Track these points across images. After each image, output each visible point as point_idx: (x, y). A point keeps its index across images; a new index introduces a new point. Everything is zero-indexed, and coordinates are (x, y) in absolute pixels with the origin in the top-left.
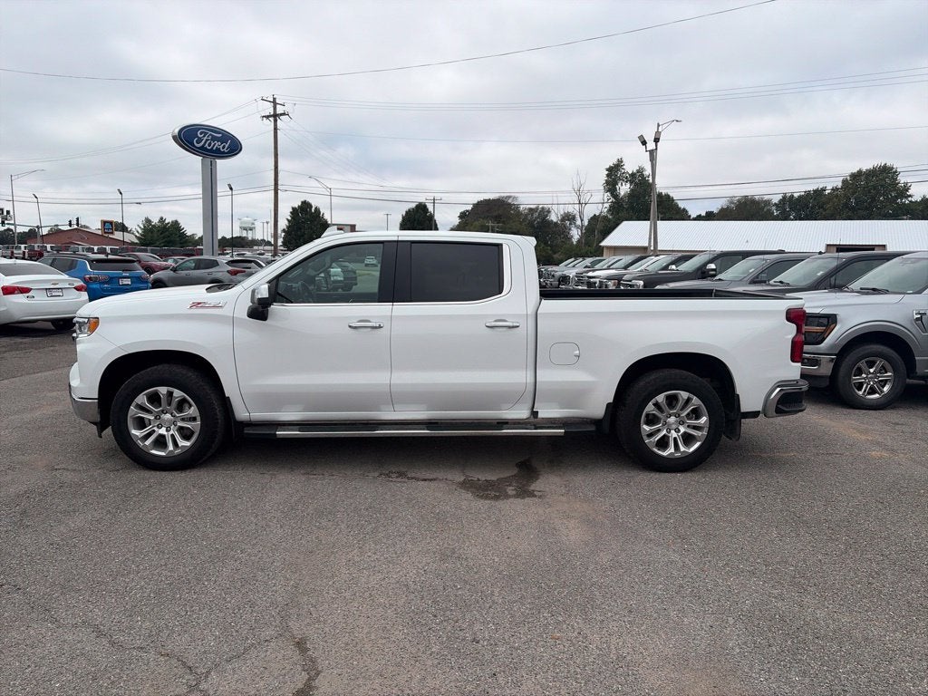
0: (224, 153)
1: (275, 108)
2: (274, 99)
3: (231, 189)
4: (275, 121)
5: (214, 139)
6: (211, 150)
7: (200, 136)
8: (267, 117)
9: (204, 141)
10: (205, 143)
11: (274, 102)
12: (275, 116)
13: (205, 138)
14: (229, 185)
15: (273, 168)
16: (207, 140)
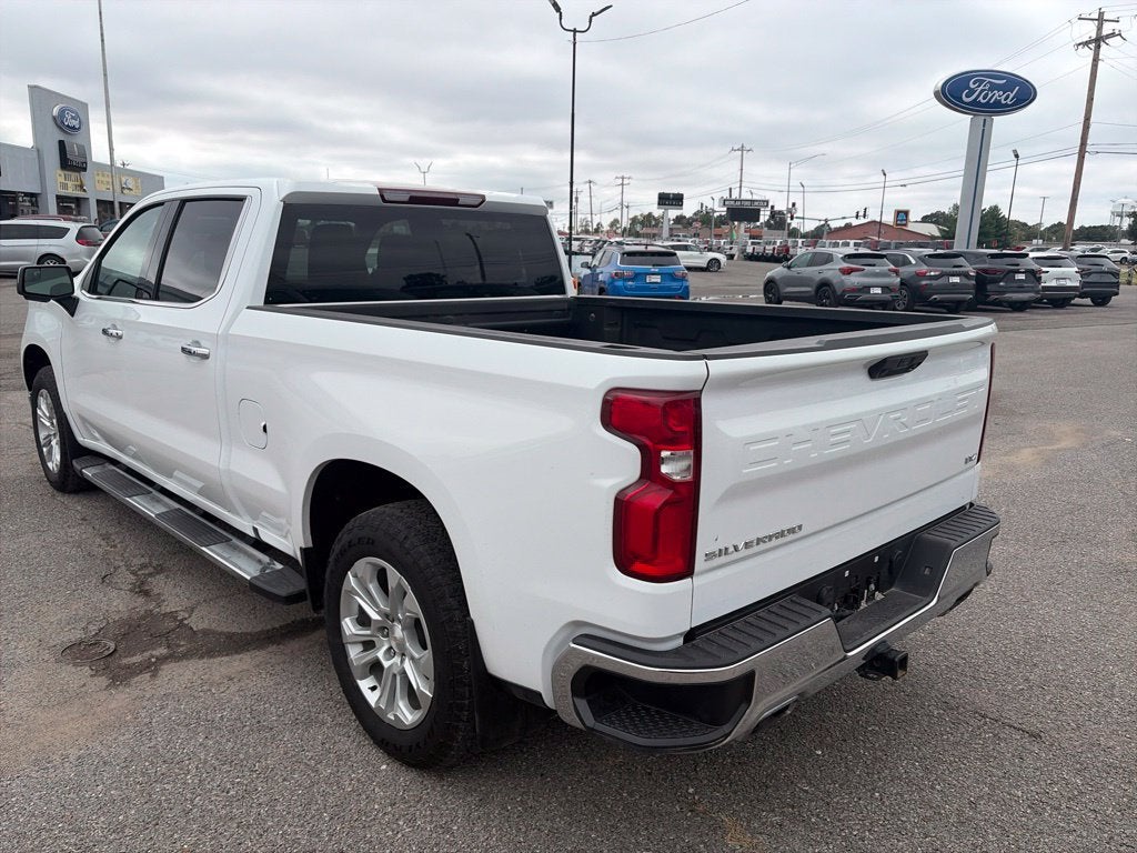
0: (1007, 106)
1: (1100, 28)
2: (1101, 14)
3: (1017, 156)
4: (1098, 47)
5: (993, 87)
6: (987, 105)
7: (972, 86)
8: (1086, 44)
9: (980, 93)
10: (978, 96)
11: (1101, 20)
12: (1098, 41)
13: (980, 89)
14: (1015, 151)
15: (1082, 119)
16: (982, 91)
